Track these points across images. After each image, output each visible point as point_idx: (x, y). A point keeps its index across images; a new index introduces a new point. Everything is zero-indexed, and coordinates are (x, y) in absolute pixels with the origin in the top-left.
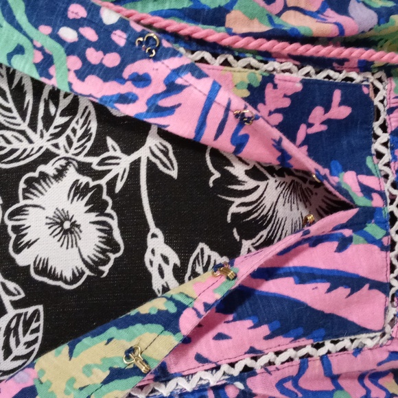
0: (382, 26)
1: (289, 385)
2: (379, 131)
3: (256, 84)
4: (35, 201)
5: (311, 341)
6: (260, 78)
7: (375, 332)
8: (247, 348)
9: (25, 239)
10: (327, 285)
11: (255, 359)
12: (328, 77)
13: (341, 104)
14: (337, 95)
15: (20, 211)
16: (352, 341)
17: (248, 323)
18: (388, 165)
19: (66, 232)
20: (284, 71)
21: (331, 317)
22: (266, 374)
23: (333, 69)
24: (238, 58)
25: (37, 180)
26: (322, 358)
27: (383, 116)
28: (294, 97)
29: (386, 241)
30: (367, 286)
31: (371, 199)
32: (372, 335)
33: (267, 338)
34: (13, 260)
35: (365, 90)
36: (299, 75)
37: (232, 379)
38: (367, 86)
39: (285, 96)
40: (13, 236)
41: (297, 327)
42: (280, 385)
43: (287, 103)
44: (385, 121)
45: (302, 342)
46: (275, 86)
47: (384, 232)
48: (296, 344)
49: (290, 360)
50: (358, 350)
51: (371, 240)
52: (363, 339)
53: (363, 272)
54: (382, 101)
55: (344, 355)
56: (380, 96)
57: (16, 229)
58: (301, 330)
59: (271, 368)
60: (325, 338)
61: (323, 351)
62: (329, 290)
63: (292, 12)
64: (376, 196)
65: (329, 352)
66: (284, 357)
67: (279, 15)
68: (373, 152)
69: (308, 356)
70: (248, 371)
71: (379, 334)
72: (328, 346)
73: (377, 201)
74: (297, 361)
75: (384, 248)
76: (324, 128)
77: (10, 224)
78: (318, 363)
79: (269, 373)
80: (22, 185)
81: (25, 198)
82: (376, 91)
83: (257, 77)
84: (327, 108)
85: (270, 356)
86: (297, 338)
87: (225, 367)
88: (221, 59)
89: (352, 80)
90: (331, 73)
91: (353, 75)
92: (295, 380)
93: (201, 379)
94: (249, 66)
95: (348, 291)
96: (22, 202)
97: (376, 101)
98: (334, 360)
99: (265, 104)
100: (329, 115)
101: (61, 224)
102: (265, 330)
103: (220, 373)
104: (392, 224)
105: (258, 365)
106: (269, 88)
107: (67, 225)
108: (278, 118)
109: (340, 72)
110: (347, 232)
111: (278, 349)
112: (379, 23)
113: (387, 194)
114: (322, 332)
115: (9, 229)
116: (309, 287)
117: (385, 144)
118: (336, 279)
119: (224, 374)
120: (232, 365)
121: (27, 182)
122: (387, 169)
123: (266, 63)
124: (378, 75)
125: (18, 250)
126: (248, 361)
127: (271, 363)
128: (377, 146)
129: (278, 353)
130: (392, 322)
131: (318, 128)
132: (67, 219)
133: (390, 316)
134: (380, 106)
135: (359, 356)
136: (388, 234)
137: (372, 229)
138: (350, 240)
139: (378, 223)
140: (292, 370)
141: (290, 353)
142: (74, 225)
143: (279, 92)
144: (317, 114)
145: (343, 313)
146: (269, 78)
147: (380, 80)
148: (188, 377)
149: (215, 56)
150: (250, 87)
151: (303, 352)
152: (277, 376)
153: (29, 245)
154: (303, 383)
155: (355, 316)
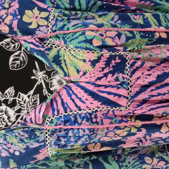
0: (127, 43)
1: (105, 115)
2: (127, 64)
3: (99, 56)
4: (55, 77)
5: (110, 107)
6: (100, 55)
7: (124, 107)
8: (97, 106)
9: (52, 85)
10: (114, 96)
11: (98, 109)
12: (115, 54)
13: (118, 59)
14: (117, 58)
15: (52, 79)
16: (119, 108)
17: (97, 101)
18: (129, 72)
19: (60, 84)
20: (106, 53)
21: (114, 102)
22: (100, 112)
23: (116, 52)
24: (95, 51)
25: (55, 73)
26: (112, 111)
27: (128, 61)
28: (108, 58)
29: (127, 88)
30: (122, 97)
31: (124, 80)
32: (124, 108)
33: (101, 105)
34: (50, 89)
35: (124, 56)
36: (109, 54)
37: (93, 112)
38: (125, 55)
39: (106, 58)
40: (50, 84)
41: (107, 103)
42: (103, 114)
43: (106, 60)
44: (129, 62)
45: (108, 107)
46: (103, 56)
47: (127, 86)
48: (107, 107)
49: (105, 110)
50: (121, 111)
51: (124, 88)
52: (122, 108)
53: (121, 94)
54: (128, 58)
55: (117, 111)
56: (128, 57)
57: (51, 83)
58: (108, 104)
59: (101, 111)
60: (113, 107)
61: (113, 109)
62: (114, 97)
63: (108, 38)
64: (125, 79)
65: (114, 110)
66: (104, 109)
67: (104, 39)
68: (126, 69)
69: (109, 110)
70: (96, 111)
71: (125, 107)
72: (114, 108)
73: (125, 80)
74: (107, 110)
75: (127, 90)
76: (115, 64)
77: (49, 82)
78: (112, 112)
79: (101, 112)
80: (52, 74)
81: (53, 77)
82: (127, 56)
83: (99, 55)
84: (115, 60)
85: (101, 109)
86: (107, 106)
87: (92, 110)
88: (92, 52)
89: (121, 54)
90: (116, 53)
91: (121, 53)
92: (106, 114)
93: (87, 111)
94: (98, 53)
95: (118, 97)
96: (52, 78)
97: (127, 58)
98: (115, 111)
99: (101, 60)
100: (115, 62)
101: (60, 82)
102: (100, 103)
103: (91, 110)
104: (129, 85)
105: (99, 110)
106: (102, 57)
107: (61, 82)
108: (105, 63)
109: (118, 53)
110: (119, 86)
111: (103, 107)
112: (126, 42)
113: (128, 79)
114: (113, 105)
115: (49, 83)
116: (110, 96)
117: (128, 67)
118: (115, 95)
119: (92, 111)
120: (93, 109)
121: (53, 73)
122: (128, 73)
123: (101, 52)
124: (128, 52)
125: (51, 87)
126: (97, 109)
127: (101, 110)
128: (127, 68)
129: (103, 108)
130: (129, 106)
131: (114, 64)
132: (61, 81)
133: (128, 104)
134: (128, 59)
135: (121, 112)
136: (127, 87)
137: (124, 86)
138: (120, 88)
139: (125, 85)
140: (106, 112)
141: (106, 108)
142: (62, 82)
143: (105, 57)
144: (113, 62)
145: (117, 102)
146: (102, 55)
147: (128, 53)
148: (85, 110)
149: (91, 51)
150: (98, 57)
151: (108, 109)
152: (102, 113)
153: (53, 86)
154: (108, 115)
155: (120, 103)
